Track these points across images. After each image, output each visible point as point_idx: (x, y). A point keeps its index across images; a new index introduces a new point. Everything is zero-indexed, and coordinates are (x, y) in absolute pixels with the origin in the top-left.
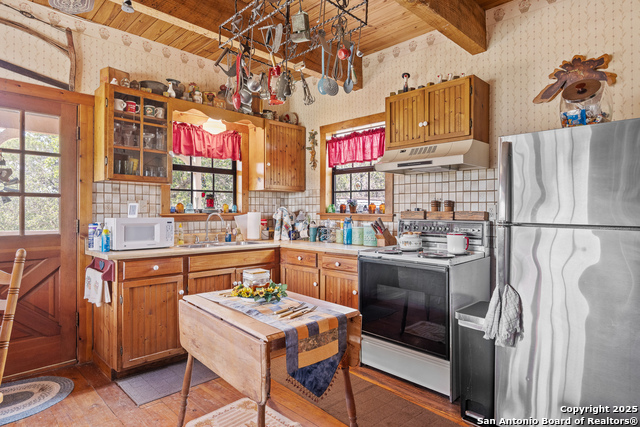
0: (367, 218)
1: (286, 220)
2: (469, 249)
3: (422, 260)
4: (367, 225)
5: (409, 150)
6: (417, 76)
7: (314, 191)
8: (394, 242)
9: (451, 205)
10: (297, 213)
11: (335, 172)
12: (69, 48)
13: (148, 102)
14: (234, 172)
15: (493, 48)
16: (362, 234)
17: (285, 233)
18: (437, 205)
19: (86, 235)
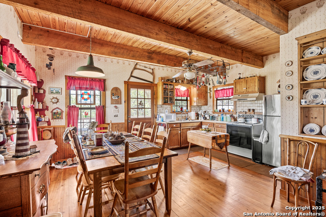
0: (228, 114)
1: (203, 114)
2: (259, 122)
3: (244, 124)
4: (228, 116)
5: (241, 95)
6: (243, 74)
7: (211, 105)
8: (237, 120)
9: (254, 110)
10: (205, 112)
11: (217, 100)
12: (153, 73)
13: (170, 85)
14: (187, 100)
15: (266, 67)
16: (226, 118)
17: (202, 118)
18: (249, 110)
19: (156, 118)
